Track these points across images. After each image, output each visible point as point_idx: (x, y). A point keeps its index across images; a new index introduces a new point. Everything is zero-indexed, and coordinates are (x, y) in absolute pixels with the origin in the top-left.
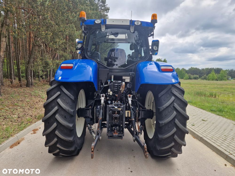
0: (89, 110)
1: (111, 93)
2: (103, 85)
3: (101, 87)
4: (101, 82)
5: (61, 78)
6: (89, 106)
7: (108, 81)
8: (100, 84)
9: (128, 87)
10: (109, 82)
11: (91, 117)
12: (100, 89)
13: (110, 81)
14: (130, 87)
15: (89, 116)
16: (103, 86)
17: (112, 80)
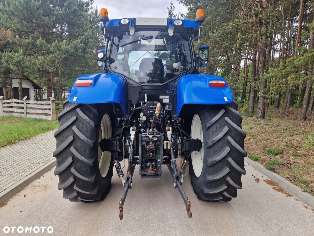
0: (116, 140)
1: (144, 118)
2: (133, 107)
3: (132, 110)
4: (131, 104)
5: (76, 99)
6: (116, 136)
7: (140, 102)
8: (129, 107)
9: (168, 109)
10: (141, 104)
11: (119, 150)
12: (129, 112)
13: (143, 102)
14: (169, 109)
15: (116, 149)
16: (133, 109)
17: (146, 101)
